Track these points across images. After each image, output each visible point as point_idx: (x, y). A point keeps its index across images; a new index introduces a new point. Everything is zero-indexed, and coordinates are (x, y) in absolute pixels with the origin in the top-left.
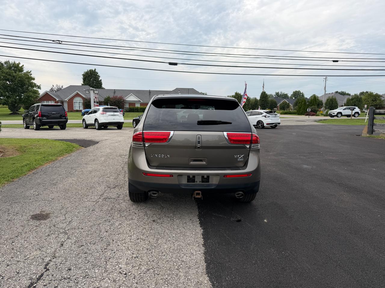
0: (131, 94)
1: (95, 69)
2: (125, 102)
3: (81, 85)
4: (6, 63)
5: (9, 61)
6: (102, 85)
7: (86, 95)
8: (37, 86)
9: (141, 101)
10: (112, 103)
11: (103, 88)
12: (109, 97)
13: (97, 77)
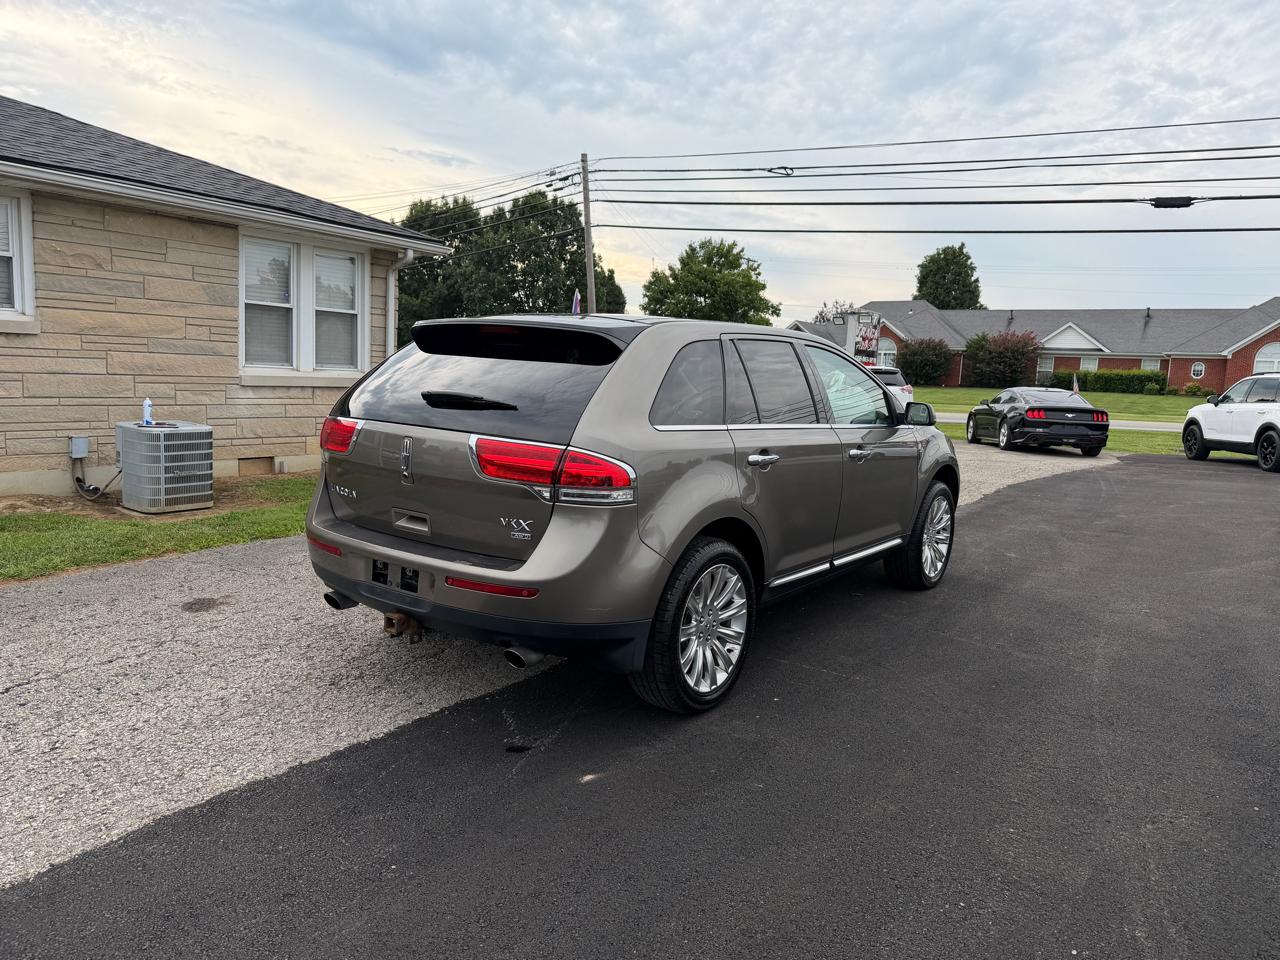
0: (1070, 324)
1: (963, 245)
2: (1040, 354)
3: (910, 299)
4: (703, 246)
5: (710, 242)
6: (978, 297)
7: (909, 333)
8: (772, 307)
9: (1103, 348)
10: (992, 358)
11: (982, 306)
12: (984, 338)
13: (966, 272)
